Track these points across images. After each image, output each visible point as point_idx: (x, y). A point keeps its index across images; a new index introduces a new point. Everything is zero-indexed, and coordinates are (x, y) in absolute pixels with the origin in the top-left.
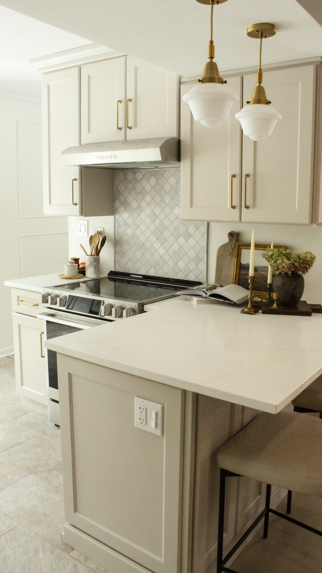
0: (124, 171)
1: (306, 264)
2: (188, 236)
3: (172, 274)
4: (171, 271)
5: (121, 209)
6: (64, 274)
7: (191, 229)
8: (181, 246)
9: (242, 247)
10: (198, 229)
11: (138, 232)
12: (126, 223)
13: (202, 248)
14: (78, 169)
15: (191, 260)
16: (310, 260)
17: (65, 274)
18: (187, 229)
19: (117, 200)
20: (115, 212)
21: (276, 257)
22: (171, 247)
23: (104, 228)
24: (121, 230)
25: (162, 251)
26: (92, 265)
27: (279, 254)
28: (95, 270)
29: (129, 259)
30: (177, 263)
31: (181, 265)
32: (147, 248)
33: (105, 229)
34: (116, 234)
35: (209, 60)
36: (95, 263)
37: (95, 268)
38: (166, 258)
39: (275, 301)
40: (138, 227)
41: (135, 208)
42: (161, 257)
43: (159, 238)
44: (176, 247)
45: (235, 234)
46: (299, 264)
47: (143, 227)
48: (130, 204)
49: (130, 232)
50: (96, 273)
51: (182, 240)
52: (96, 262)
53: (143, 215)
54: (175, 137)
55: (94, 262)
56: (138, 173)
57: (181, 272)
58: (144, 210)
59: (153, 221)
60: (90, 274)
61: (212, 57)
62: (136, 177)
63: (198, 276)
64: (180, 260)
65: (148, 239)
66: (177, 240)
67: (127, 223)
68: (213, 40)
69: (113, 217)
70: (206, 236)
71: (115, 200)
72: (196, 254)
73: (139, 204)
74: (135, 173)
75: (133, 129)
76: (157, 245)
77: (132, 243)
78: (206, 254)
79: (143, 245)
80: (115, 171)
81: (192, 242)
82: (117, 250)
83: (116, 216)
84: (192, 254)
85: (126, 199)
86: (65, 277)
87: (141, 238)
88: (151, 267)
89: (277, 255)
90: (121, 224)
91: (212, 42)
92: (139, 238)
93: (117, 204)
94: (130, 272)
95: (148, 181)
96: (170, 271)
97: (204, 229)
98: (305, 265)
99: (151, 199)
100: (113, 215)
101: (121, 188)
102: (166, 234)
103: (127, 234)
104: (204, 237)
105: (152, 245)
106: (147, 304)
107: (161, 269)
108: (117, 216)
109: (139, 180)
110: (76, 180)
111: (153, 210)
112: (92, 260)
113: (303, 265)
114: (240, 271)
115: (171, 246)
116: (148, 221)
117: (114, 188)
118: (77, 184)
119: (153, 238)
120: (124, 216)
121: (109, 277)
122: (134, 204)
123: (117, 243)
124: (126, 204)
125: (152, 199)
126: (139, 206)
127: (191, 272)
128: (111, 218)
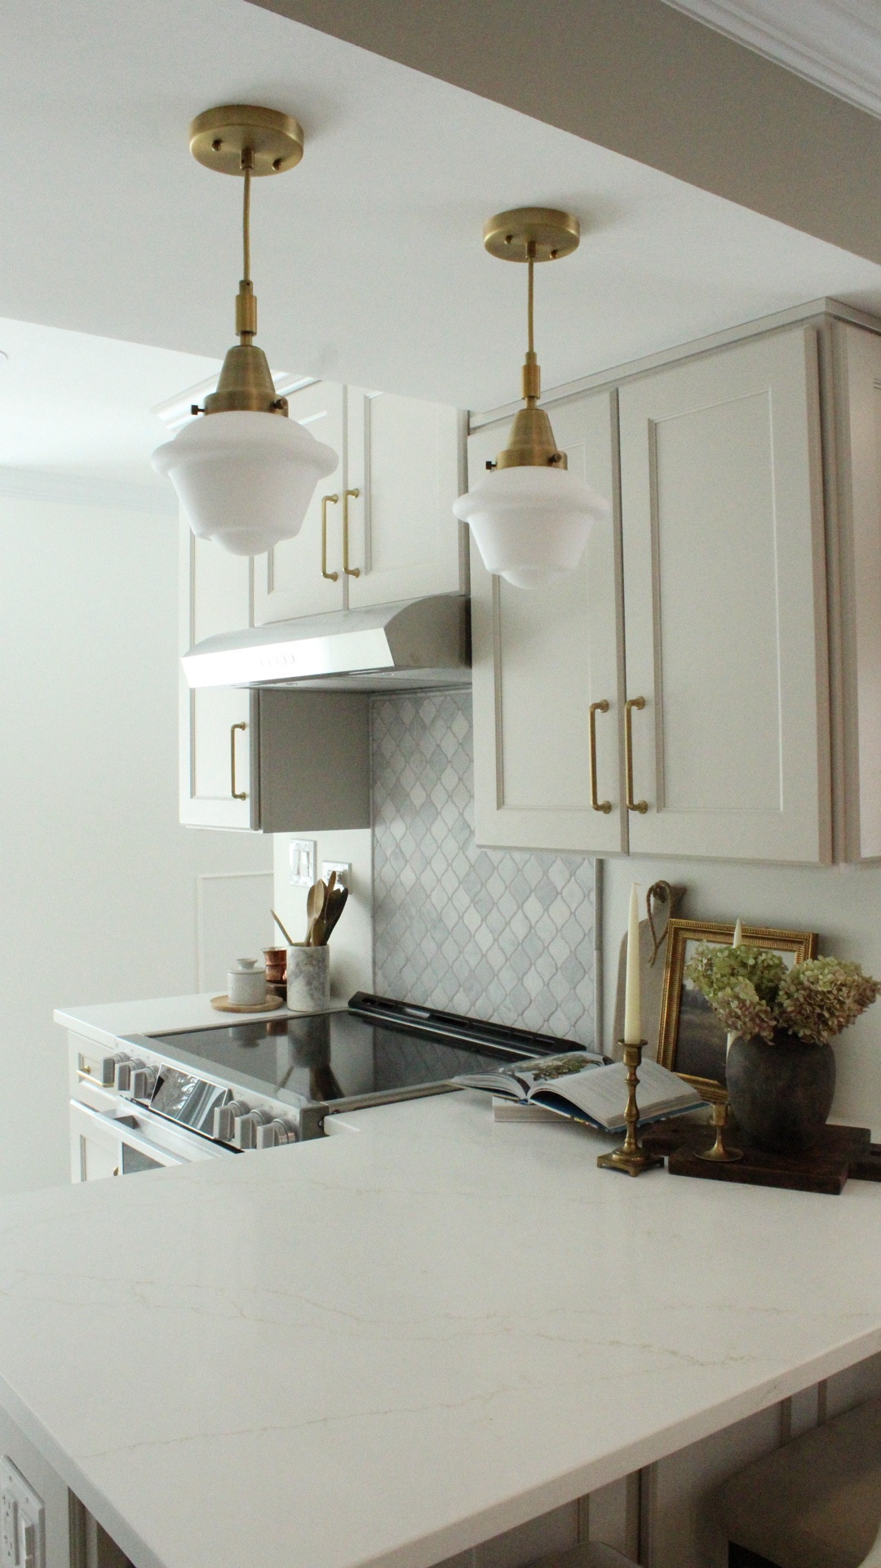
0: (394, 696)
1: (821, 1007)
2: (550, 894)
3: (509, 1010)
4: (507, 1002)
5: (388, 810)
6: (227, 996)
7: (558, 874)
8: (533, 923)
9: (687, 935)
10: (575, 873)
11: (427, 879)
12: (399, 851)
13: (586, 932)
14: (247, 694)
15: (559, 971)
16: (829, 992)
17: (230, 996)
18: (546, 873)
19: (379, 784)
20: (374, 820)
21: (722, 976)
22: (506, 926)
23: (350, 866)
24: (387, 872)
25: (484, 939)
26: (301, 972)
27: (733, 969)
28: (311, 989)
29: (408, 960)
30: (522, 979)
31: (533, 983)
32: (450, 928)
33: (354, 868)
34: (376, 882)
35: (237, 341)
36: (311, 969)
37: (309, 983)
38: (496, 959)
39: (718, 1131)
40: (428, 862)
41: (420, 807)
42: (484, 956)
43: (476, 899)
44: (519, 928)
45: (668, 890)
46: (795, 1005)
47: (439, 865)
48: (408, 795)
49: (408, 877)
50: (312, 996)
51: (533, 906)
52: (312, 964)
53: (438, 829)
54: (456, 592)
55: (306, 964)
56: (426, 702)
57: (533, 1005)
58: (440, 813)
59: (463, 848)
60: (298, 1000)
61: (246, 332)
62: (421, 715)
63: (578, 1020)
64: (530, 968)
65: (450, 899)
66: (520, 907)
67: (402, 852)
68: (252, 278)
69: (367, 832)
70: (593, 896)
71: (375, 782)
72: (571, 951)
73: (428, 796)
74: (417, 704)
75: (362, 576)
76: (473, 919)
77: (413, 911)
78: (595, 953)
79: (441, 920)
80: (373, 698)
81: (559, 911)
82: (379, 930)
83: (377, 829)
84: (560, 951)
85: (398, 779)
86: (228, 1006)
87: (434, 898)
88: (460, 986)
89: (727, 970)
90: (389, 852)
91: (246, 285)
92: (428, 897)
93: (379, 794)
94: (406, 1001)
95: (450, 728)
96: (505, 1000)
97: (589, 873)
98: (818, 1010)
99: (456, 779)
100: (369, 827)
101: (388, 746)
102: (495, 886)
103: (402, 884)
104: (591, 899)
105: (461, 918)
106: (337, 1112)
107: (484, 994)
108: (379, 830)
109: (427, 721)
110: (242, 727)
111: (461, 814)
112: (303, 957)
113: (808, 1009)
114: (680, 1012)
115: (508, 923)
116: (451, 846)
117: (370, 747)
118: (244, 739)
119: (463, 899)
120: (395, 830)
121: (353, 1010)
122: (417, 796)
123: (379, 910)
124: (398, 795)
125: (460, 779)
126: (429, 802)
127: (558, 1006)
128: (364, 834)
